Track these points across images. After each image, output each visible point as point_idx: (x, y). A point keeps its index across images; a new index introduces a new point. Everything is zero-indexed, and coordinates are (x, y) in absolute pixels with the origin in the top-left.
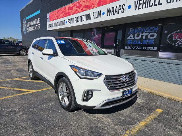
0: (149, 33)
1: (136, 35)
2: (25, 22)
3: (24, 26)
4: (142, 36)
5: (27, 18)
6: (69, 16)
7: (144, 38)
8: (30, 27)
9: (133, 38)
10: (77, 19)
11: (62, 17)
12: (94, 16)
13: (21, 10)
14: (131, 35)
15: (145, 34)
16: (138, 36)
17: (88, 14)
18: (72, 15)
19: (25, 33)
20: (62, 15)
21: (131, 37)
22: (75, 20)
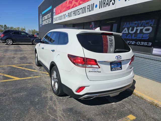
0: (144, 27)
1: (131, 28)
2: (41, 17)
3: (41, 20)
4: (137, 30)
5: (43, 13)
6: (69, 10)
7: (138, 32)
8: (44, 21)
9: (127, 32)
10: (75, 13)
11: (64, 11)
12: (88, 9)
13: (39, 6)
14: (126, 29)
15: (139, 28)
16: (132, 30)
17: (84, 7)
18: (71, 8)
19: (41, 26)
20: (64, 9)
21: (125, 31)
22: (74, 14)
